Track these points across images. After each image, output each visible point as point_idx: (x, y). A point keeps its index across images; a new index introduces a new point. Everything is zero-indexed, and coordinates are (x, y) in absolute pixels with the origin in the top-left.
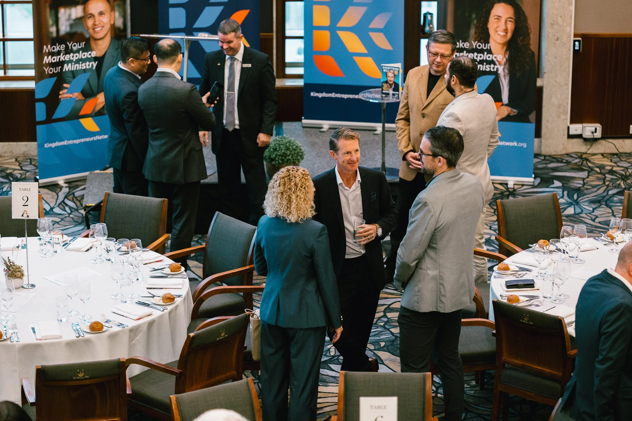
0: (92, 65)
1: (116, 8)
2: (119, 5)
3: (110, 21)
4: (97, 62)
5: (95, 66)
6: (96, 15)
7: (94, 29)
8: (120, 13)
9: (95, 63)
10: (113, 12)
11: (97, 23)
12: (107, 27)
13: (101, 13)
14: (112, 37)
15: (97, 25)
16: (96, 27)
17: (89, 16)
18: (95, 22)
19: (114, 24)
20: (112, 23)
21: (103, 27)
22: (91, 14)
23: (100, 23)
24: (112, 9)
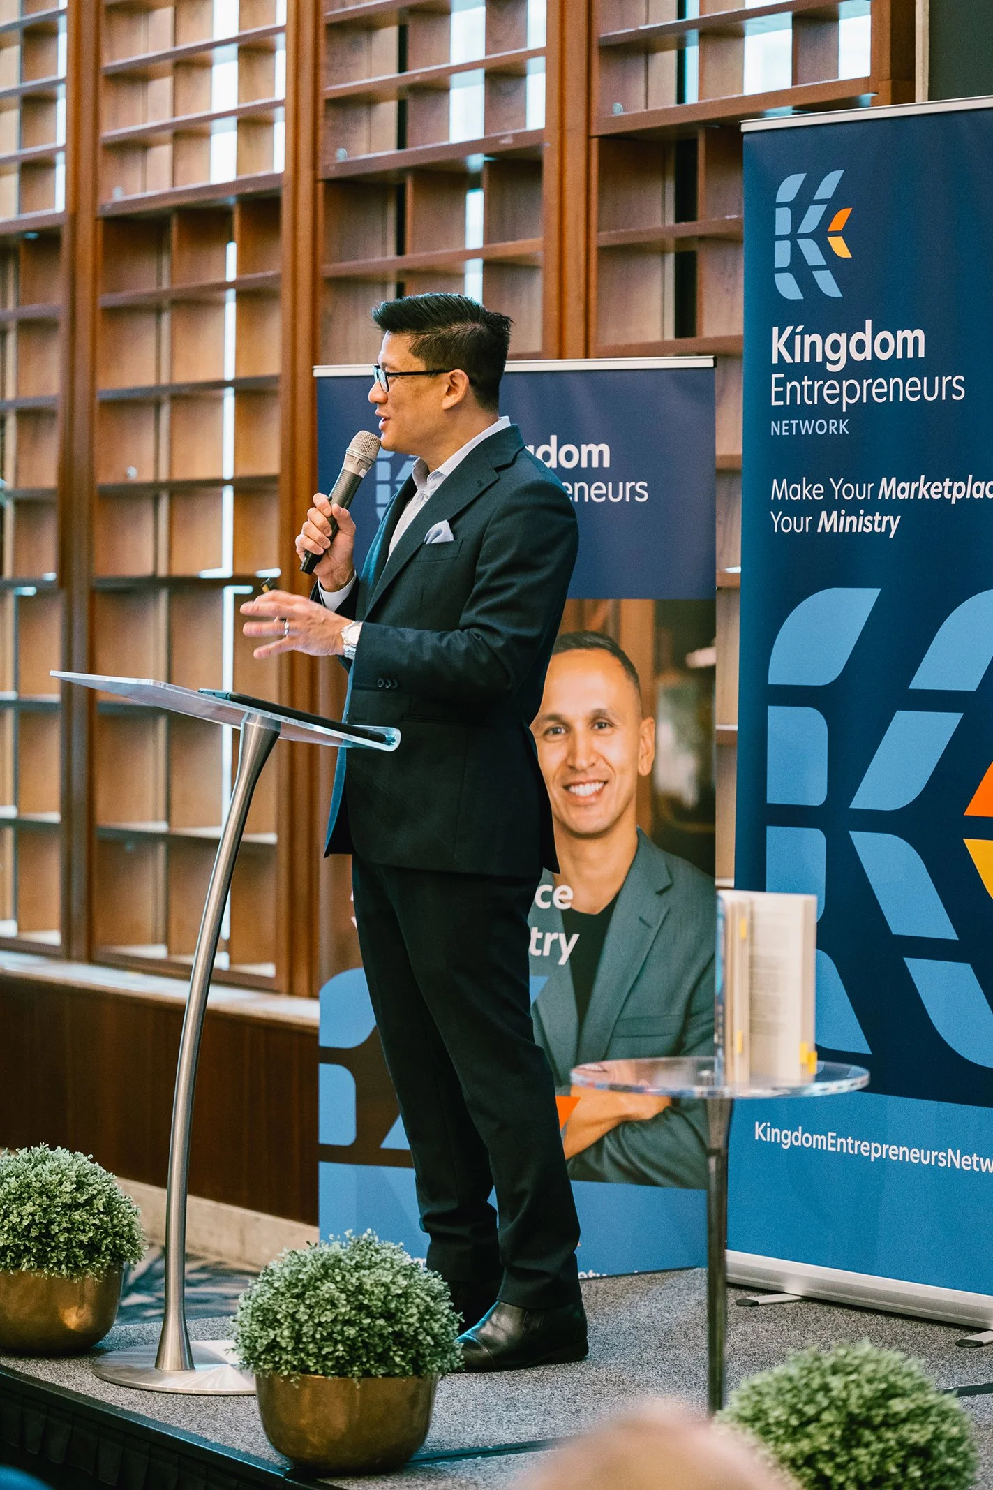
0: (555, 944)
1: (664, 706)
2: (675, 696)
3: (636, 759)
4: (575, 937)
5: (567, 950)
6: (580, 727)
7: (567, 787)
8: (680, 730)
9: (568, 940)
10: (650, 720)
11: (582, 762)
12: (624, 786)
13: (599, 722)
14: (639, 833)
15: (584, 771)
16: (579, 778)
17: (550, 724)
18: (572, 753)
19: (652, 775)
20: (645, 771)
21: (605, 783)
22: (554, 717)
23: (593, 765)
24: (648, 709)
